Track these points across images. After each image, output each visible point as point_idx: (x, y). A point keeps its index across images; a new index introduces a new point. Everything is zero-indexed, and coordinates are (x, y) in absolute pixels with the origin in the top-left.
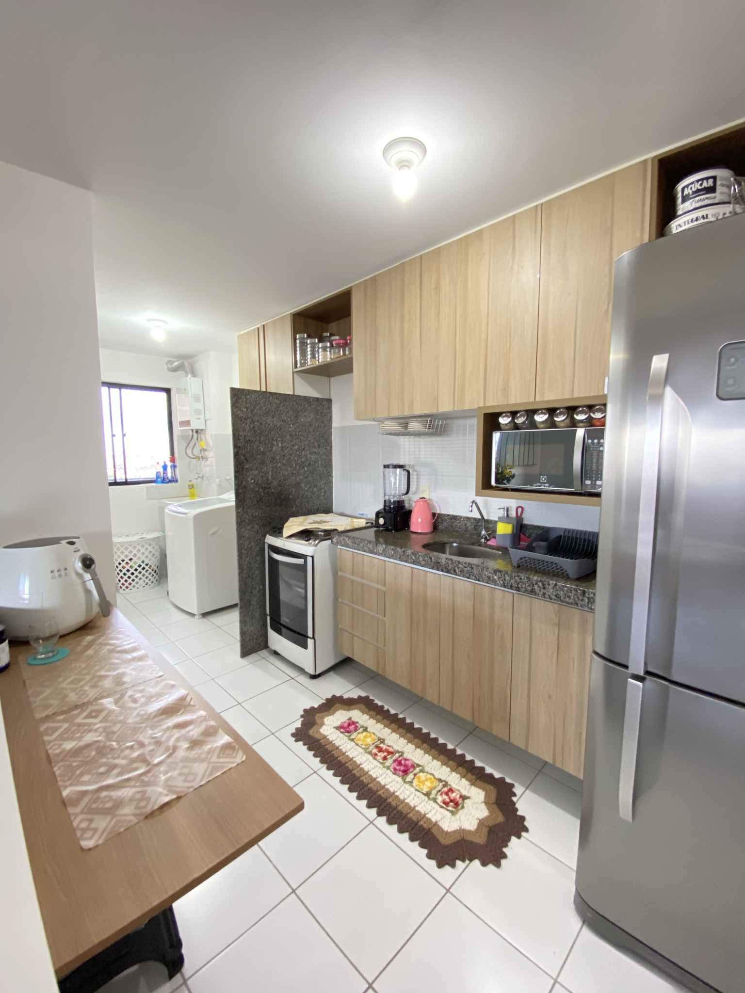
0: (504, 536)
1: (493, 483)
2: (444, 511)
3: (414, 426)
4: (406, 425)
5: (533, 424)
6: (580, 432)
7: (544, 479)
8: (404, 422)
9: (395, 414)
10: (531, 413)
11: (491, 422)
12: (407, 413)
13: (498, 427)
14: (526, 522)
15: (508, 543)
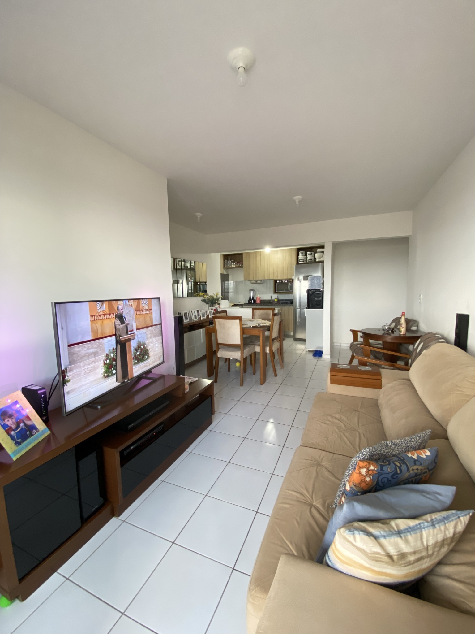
0: (276, 301)
1: (276, 291)
2: (262, 299)
3: (259, 282)
4: (257, 282)
5: (282, 282)
6: (289, 283)
7: (284, 290)
8: (256, 281)
9: (255, 279)
10: (282, 280)
11: (276, 281)
12: (258, 279)
13: (277, 282)
14: (279, 299)
15: (277, 303)
